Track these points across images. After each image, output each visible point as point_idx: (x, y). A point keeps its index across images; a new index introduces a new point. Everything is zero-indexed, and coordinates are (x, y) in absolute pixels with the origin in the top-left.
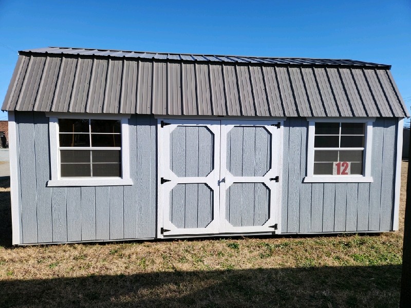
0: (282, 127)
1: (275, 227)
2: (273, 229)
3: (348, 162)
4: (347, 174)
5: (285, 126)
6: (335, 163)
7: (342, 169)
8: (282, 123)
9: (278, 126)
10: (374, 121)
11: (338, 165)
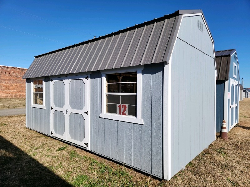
0: (89, 79)
1: (87, 144)
2: (85, 146)
3: (126, 105)
4: (125, 114)
5: (91, 78)
6: (118, 105)
7: (122, 110)
8: (89, 76)
9: (87, 78)
10: (143, 69)
11: (120, 106)
